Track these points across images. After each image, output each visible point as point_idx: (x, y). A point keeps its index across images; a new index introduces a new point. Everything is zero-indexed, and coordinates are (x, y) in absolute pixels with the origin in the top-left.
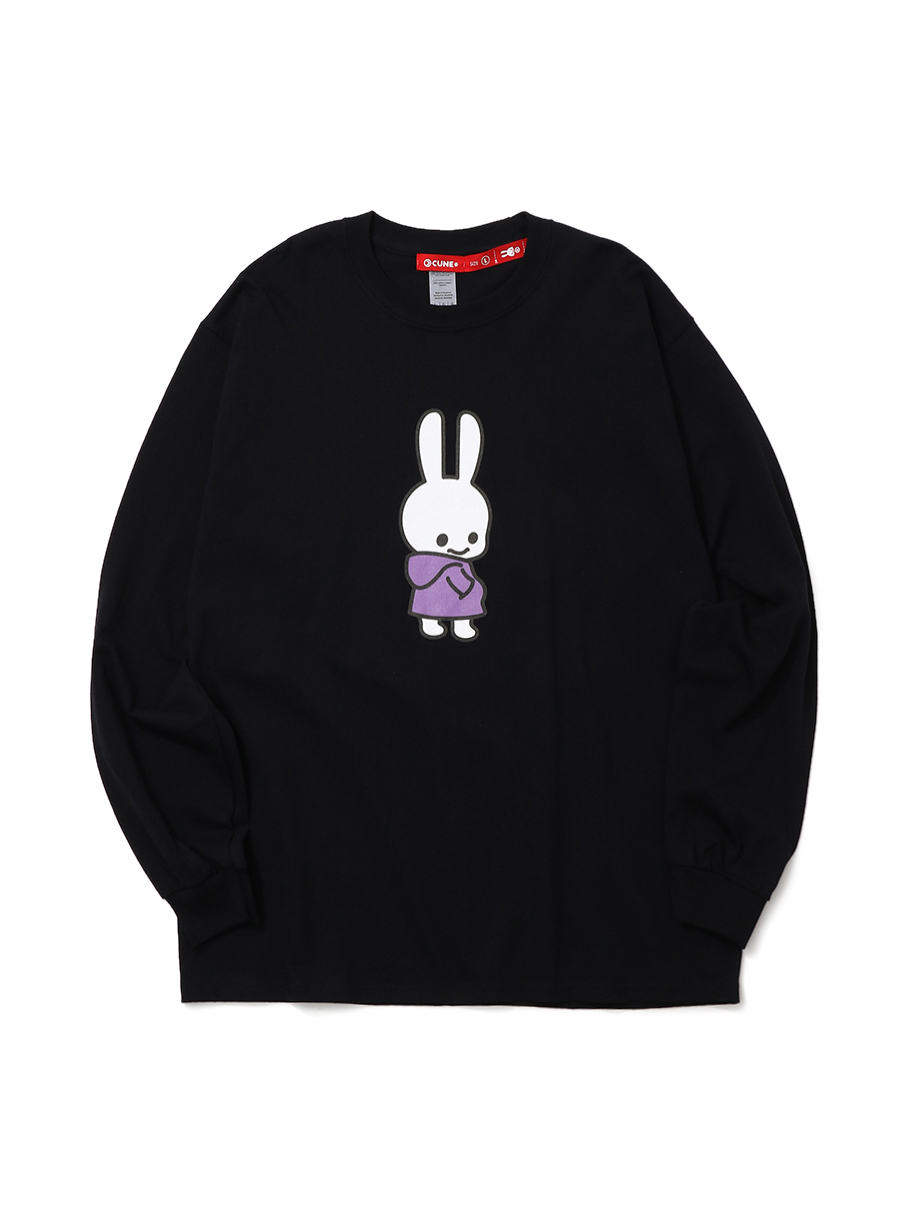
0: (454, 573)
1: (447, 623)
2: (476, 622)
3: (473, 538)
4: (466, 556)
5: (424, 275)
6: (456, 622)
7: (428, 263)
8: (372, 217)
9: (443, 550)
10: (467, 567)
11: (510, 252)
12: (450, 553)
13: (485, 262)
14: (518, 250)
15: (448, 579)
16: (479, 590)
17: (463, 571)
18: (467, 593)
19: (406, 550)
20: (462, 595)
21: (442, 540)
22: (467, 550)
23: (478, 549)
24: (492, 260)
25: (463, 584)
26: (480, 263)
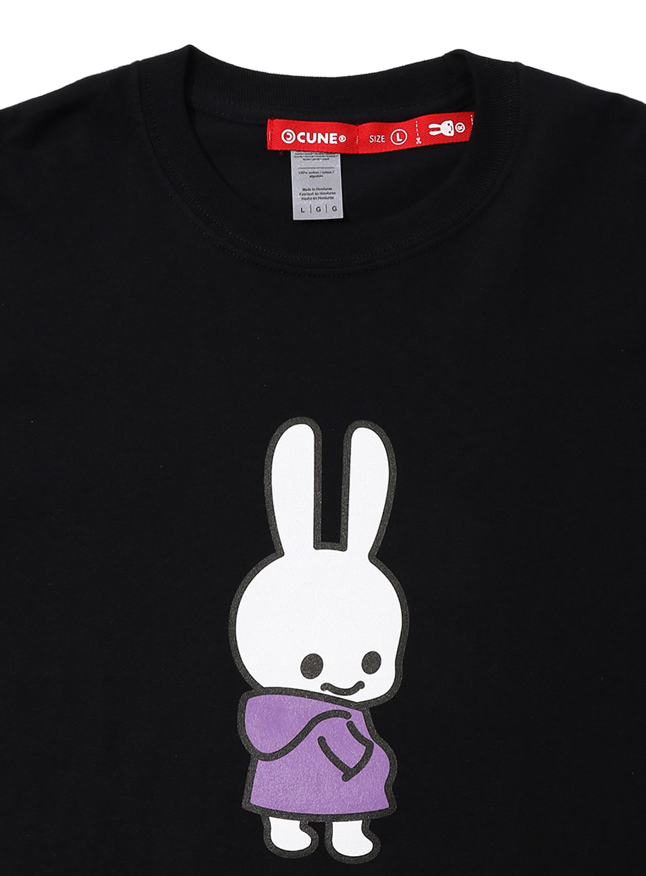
0: (334, 730)
1: (319, 827)
2: (373, 826)
3: (371, 662)
4: (357, 697)
5: (282, 160)
6: (337, 826)
7: (289, 136)
8: (190, 55)
9: (314, 685)
10: (358, 719)
11: (447, 129)
12: (327, 692)
13: (399, 137)
14: (461, 128)
15: (322, 741)
16: (381, 763)
17: (351, 726)
18: (359, 767)
19: (242, 685)
20: (348, 773)
21: (312, 666)
22: (360, 685)
23: (381, 684)
24: (412, 138)
25: (351, 753)
26: (387, 139)
